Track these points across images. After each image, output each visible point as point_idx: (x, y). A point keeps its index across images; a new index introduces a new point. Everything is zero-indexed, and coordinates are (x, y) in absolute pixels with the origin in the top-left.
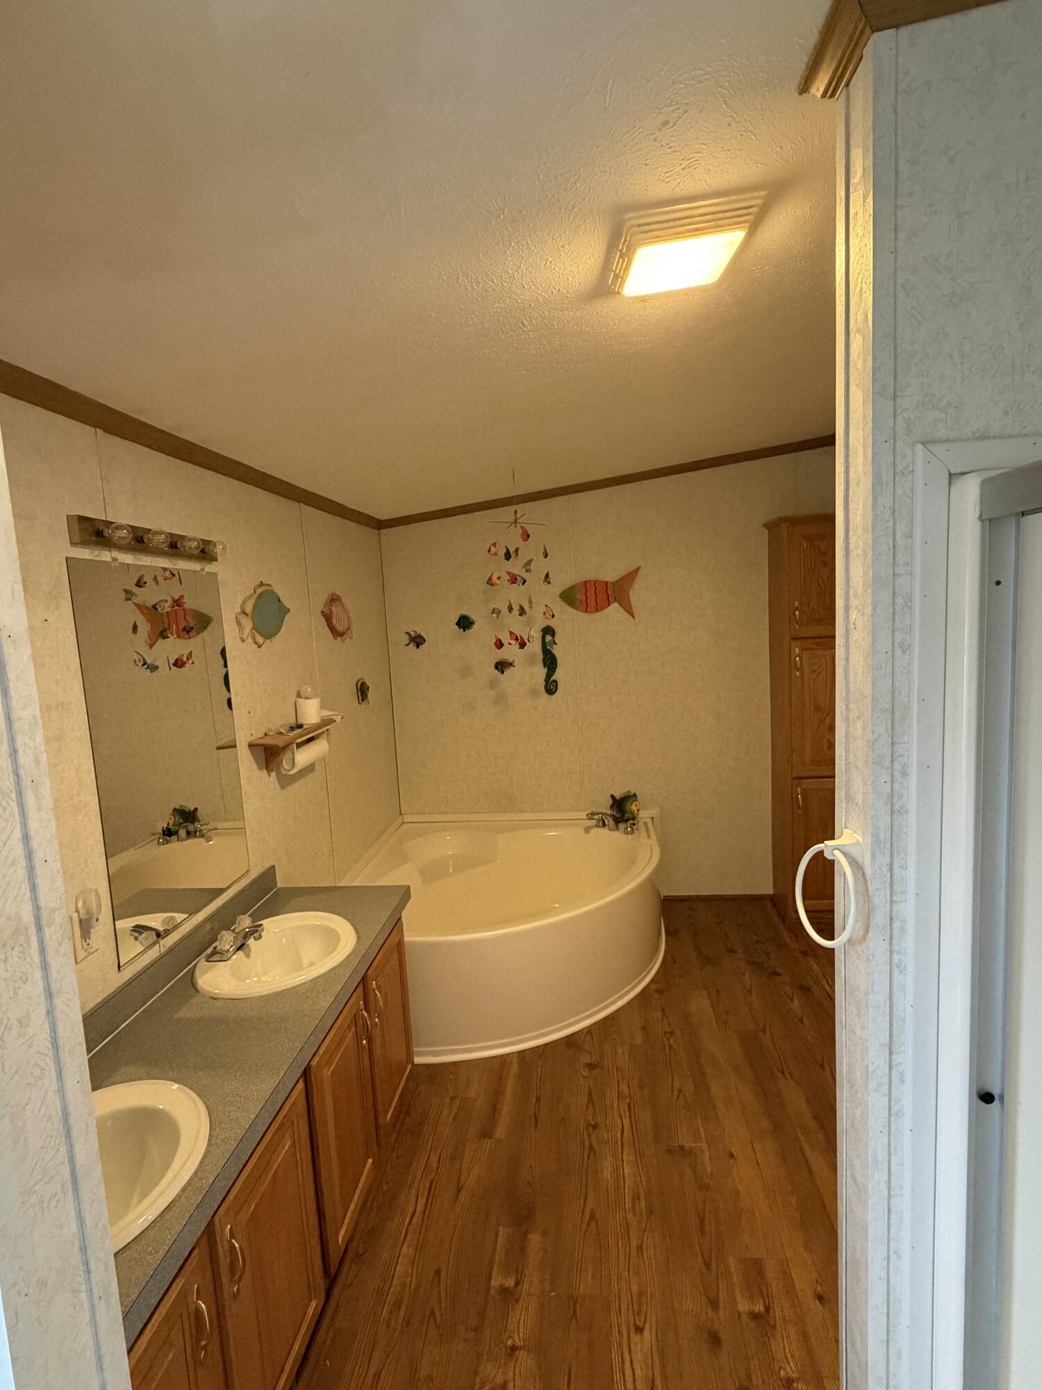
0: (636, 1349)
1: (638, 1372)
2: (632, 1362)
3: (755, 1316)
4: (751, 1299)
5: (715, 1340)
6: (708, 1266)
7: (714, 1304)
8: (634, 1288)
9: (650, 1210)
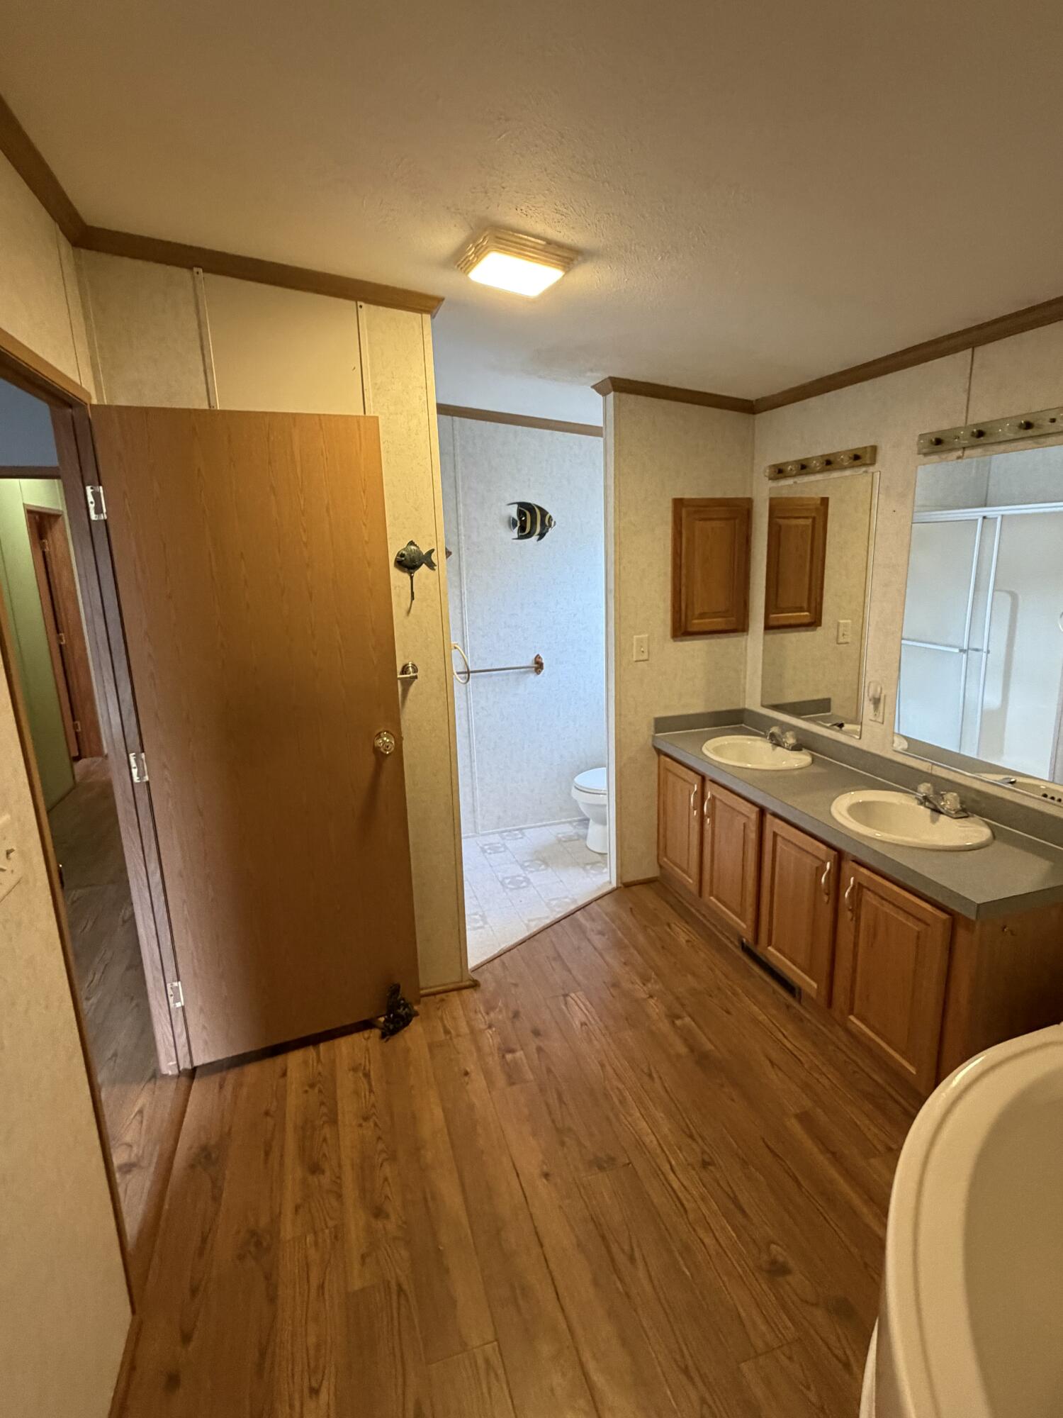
0: (579, 1014)
1: (576, 1008)
2: (582, 1010)
3: (512, 1051)
4: (515, 1061)
5: (536, 1033)
6: (549, 1071)
7: (539, 1049)
8: (595, 1042)
9: (607, 1096)
